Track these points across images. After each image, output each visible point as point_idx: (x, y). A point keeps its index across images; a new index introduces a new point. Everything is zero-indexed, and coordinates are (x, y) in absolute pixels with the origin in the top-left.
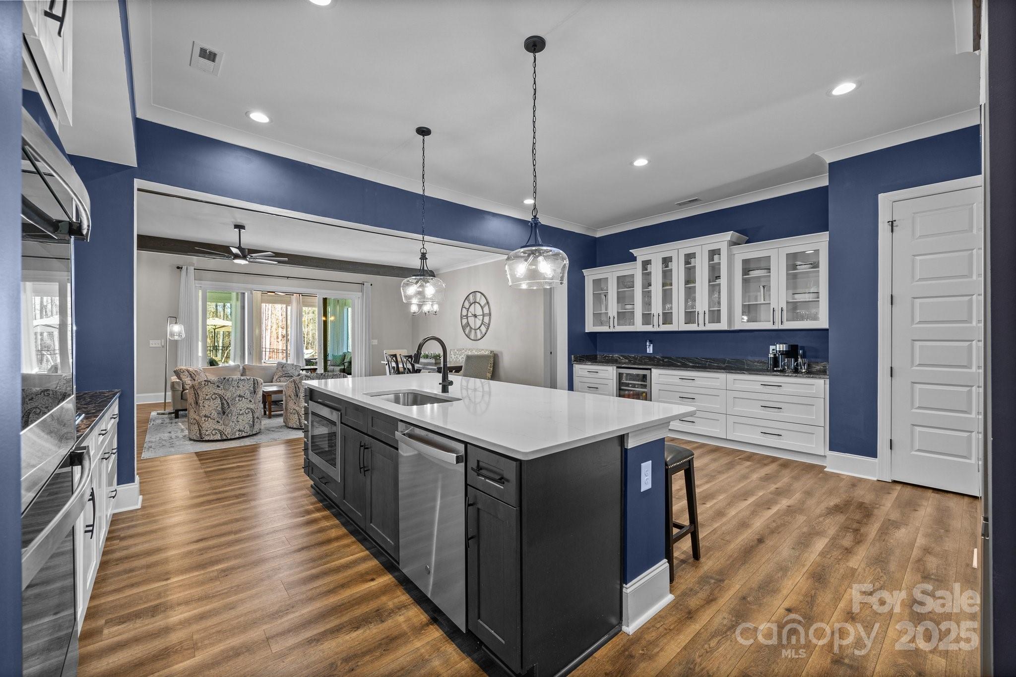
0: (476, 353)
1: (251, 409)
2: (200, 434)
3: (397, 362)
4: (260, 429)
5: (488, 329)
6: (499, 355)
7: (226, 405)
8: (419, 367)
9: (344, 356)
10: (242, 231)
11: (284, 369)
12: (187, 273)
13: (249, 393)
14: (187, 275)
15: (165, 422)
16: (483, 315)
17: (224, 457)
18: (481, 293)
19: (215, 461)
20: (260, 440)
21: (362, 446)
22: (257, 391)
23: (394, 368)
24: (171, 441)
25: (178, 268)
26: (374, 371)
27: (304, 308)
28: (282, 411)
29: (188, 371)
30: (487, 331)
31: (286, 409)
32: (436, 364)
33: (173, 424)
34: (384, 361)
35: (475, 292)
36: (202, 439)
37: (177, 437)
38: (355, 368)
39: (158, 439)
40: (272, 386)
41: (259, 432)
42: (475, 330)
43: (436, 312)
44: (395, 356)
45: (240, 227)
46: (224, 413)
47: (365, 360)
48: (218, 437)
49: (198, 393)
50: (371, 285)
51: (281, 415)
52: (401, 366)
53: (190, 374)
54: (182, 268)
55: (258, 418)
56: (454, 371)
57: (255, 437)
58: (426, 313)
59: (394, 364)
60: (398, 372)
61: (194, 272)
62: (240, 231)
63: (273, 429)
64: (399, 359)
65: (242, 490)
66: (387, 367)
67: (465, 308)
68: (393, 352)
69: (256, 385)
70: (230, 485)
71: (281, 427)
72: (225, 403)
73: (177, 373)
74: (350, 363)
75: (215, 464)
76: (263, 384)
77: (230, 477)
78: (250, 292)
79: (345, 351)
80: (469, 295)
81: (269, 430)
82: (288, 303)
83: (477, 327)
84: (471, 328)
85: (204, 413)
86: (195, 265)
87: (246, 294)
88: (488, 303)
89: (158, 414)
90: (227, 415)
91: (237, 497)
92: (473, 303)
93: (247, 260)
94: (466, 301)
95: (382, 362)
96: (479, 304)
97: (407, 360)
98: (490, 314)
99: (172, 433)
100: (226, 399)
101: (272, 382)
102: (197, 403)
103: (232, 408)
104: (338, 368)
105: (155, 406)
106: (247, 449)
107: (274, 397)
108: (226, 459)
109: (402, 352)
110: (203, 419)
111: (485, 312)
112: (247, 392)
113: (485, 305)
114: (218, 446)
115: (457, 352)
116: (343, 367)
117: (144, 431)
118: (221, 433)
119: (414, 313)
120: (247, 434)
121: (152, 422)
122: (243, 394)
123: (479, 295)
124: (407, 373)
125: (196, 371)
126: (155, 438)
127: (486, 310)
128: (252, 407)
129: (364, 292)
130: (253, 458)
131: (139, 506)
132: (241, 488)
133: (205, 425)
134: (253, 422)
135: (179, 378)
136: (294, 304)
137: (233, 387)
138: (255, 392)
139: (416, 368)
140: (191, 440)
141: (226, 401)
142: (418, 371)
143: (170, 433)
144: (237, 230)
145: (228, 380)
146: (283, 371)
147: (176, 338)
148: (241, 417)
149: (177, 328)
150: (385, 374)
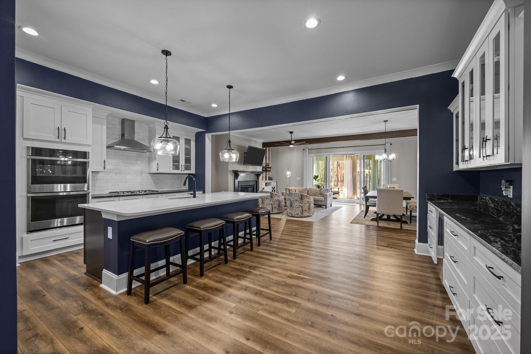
11: (321, 191)
12: (306, 151)
25: (304, 150)
29: (289, 189)
45: (291, 133)
50: (391, 144)
149: (289, 173)
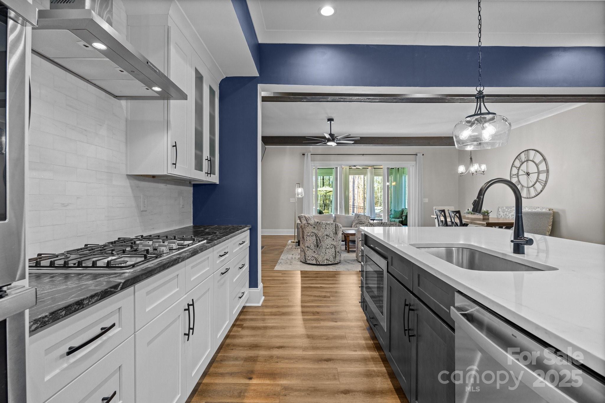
0: (530, 210)
1: (334, 245)
2: (305, 259)
3: (445, 217)
4: (340, 260)
5: (544, 186)
6: (561, 213)
7: (318, 241)
8: (467, 222)
9: (402, 211)
10: (332, 122)
11: (359, 218)
12: (307, 157)
13: (332, 234)
14: (307, 158)
15: (293, 248)
16: (539, 173)
17: (314, 277)
18: (535, 150)
19: (309, 280)
20: (339, 269)
21: (407, 305)
22: (337, 232)
23: (442, 221)
24: (292, 260)
25: (303, 154)
26: (426, 223)
27: (375, 177)
28: (355, 248)
30: (543, 189)
31: (357, 247)
32: (484, 219)
33: (296, 249)
34: (434, 215)
35: (528, 150)
36: (306, 262)
37: (295, 258)
38: (410, 220)
39: (286, 258)
40: (351, 230)
41: (339, 263)
42: (528, 188)
43: (483, 172)
44: (443, 211)
45: (330, 120)
46: (318, 246)
47: (418, 215)
48: (314, 262)
49: (304, 231)
50: (423, 155)
51: (354, 251)
52: (449, 220)
53: (306, 219)
54: (305, 154)
55: (338, 252)
56: (504, 227)
57: (336, 266)
58: (473, 174)
59: (442, 219)
60: (446, 224)
61: (311, 156)
62: (331, 122)
63: (349, 262)
64: (447, 214)
65: (319, 308)
66: (436, 220)
67: (516, 167)
68: (442, 208)
69: (337, 228)
70: (312, 301)
71: (354, 260)
72: (318, 239)
73: (300, 218)
74: (406, 216)
75: (308, 282)
76: (342, 228)
77: (314, 294)
78: (340, 166)
79: (403, 207)
80: (519, 154)
81: (347, 262)
82: (365, 174)
83: (531, 184)
84: (523, 186)
85: (306, 245)
86: (312, 152)
87: (338, 168)
88: (544, 159)
89: (292, 242)
90: (320, 248)
91: (314, 313)
92: (525, 161)
93: (335, 142)
94: (517, 160)
95: (432, 216)
96: (533, 161)
97: (455, 215)
98: (548, 171)
99: (294, 255)
100: (319, 236)
101: (352, 227)
102: (303, 238)
103: (322, 243)
104: (397, 220)
105: (290, 237)
106: (330, 274)
107: (351, 238)
108: (315, 280)
109: (450, 209)
110: (307, 248)
111: (541, 169)
112: (331, 232)
113: (541, 162)
114: (314, 268)
115: (507, 210)
116: (401, 220)
117: (281, 252)
118: (316, 260)
119: (462, 173)
120: (332, 263)
121: (287, 247)
122: (328, 234)
123: (532, 153)
124: (455, 226)
125: (309, 217)
126: (285, 257)
127: (542, 167)
128: (335, 243)
129: (418, 161)
130: (336, 282)
131: (260, 305)
132: (318, 307)
133: (308, 253)
134: (335, 255)
135: (301, 221)
136: (369, 174)
137: (323, 228)
138: (336, 233)
139: (463, 222)
140: (301, 261)
141: (319, 238)
142: (466, 225)
143: (293, 255)
144: (329, 122)
145: (320, 224)
146: (359, 220)
147: (300, 196)
148: (328, 250)
149: (300, 190)
150: (434, 226)
